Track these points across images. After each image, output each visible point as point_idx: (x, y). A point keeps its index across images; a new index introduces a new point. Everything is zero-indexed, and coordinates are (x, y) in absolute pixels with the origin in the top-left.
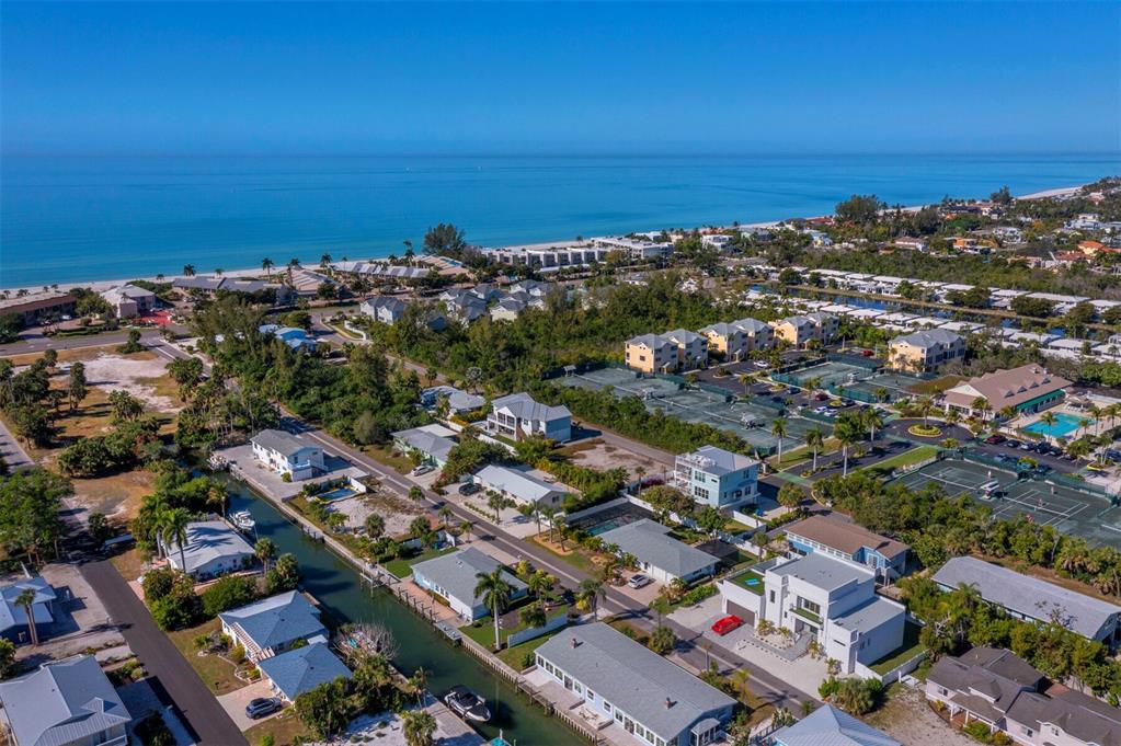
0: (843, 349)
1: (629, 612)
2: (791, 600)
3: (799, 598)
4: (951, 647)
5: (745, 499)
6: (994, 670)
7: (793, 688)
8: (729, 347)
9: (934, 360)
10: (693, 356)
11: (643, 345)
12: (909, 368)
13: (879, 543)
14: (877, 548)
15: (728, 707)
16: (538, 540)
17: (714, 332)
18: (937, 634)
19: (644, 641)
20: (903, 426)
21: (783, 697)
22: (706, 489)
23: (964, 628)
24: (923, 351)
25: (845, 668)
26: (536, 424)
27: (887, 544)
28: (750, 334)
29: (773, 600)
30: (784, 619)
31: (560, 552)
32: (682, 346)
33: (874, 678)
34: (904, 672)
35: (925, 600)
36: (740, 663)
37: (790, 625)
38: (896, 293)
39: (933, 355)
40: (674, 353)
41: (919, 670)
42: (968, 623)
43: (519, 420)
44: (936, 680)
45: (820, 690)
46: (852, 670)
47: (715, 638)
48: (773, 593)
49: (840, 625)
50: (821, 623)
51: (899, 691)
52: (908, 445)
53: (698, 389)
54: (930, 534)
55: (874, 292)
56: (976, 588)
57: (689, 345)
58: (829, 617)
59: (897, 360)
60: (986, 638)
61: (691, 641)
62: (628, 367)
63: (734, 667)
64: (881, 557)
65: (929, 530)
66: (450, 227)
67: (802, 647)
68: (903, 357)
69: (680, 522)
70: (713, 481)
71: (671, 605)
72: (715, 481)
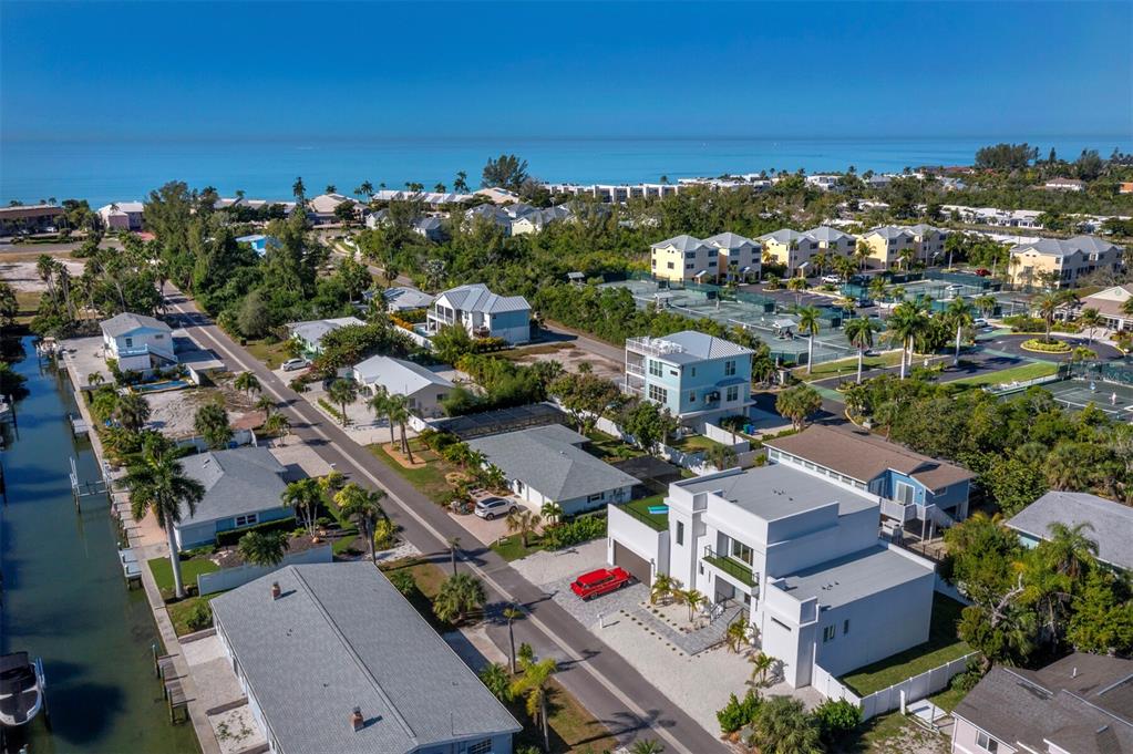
0: (950, 269)
2: (709, 541)
3: (722, 537)
4: (1025, 649)
5: (725, 406)
6: (1108, 703)
7: (672, 706)
8: (791, 258)
9: (1074, 275)
10: (739, 266)
11: (672, 248)
12: (1038, 284)
13: (918, 464)
14: (914, 472)
15: (501, 736)
16: (387, 449)
17: (773, 240)
18: (994, 622)
20: (1012, 341)
21: (643, 725)
22: (664, 387)
23: (1060, 616)
24: (1058, 261)
25: (790, 674)
26: (479, 316)
27: (933, 467)
28: (822, 245)
29: (680, 541)
30: (699, 575)
31: (407, 465)
32: (725, 252)
33: (844, 702)
34: (914, 694)
35: (986, 559)
36: (595, 653)
37: (706, 588)
38: (1036, 225)
39: (1073, 266)
40: (713, 259)
41: (953, 693)
42: (1067, 605)
43: (459, 313)
44: (974, 716)
45: (720, 716)
46: (805, 681)
47: (570, 603)
48: (680, 525)
49: (786, 589)
50: (753, 585)
51: (896, 732)
52: (1015, 361)
53: (735, 300)
54: (1020, 459)
55: (1008, 225)
56: (1087, 534)
57: (734, 251)
58: (770, 572)
59: (1021, 275)
60: (1103, 636)
61: (527, 606)
62: (654, 278)
63: (576, 656)
64: (919, 487)
65: (1018, 453)
66: (513, 159)
67: (720, 630)
68: (1029, 270)
69: (619, 435)
70: (672, 373)
71: (527, 546)
72: (675, 374)
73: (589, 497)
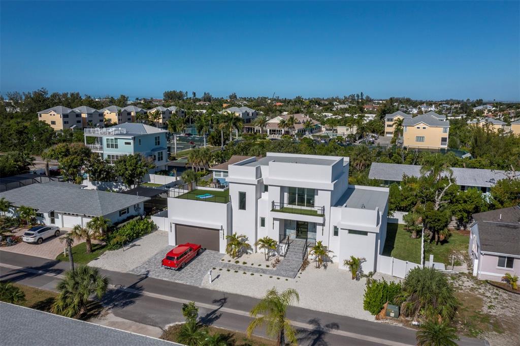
1: (19, 271)
2: (273, 195)
11: (53, 113)
19: (45, 305)
22: (119, 154)
24: (240, 115)
28: (133, 114)
30: (260, 228)
32: (84, 115)
36: (223, 300)
40: (79, 119)
50: (321, 215)
57: (90, 115)
61: (133, 287)
63: (215, 307)
67: (295, 258)
70: (126, 143)
71: (93, 251)
72: (129, 144)
73: (120, 211)
